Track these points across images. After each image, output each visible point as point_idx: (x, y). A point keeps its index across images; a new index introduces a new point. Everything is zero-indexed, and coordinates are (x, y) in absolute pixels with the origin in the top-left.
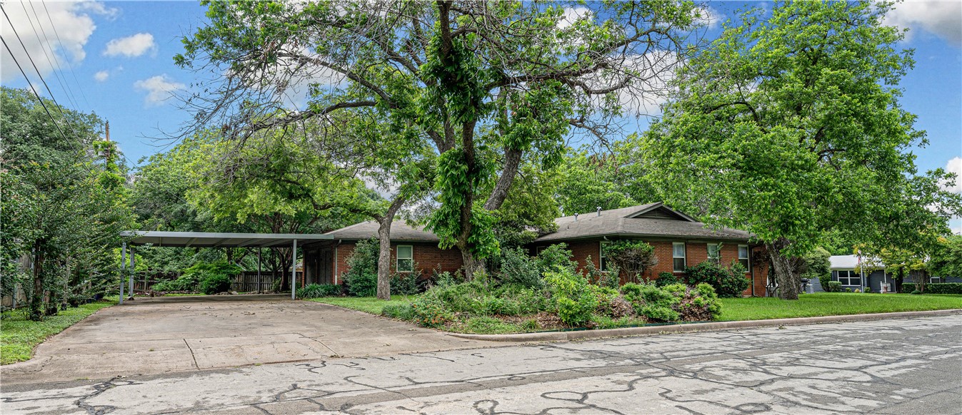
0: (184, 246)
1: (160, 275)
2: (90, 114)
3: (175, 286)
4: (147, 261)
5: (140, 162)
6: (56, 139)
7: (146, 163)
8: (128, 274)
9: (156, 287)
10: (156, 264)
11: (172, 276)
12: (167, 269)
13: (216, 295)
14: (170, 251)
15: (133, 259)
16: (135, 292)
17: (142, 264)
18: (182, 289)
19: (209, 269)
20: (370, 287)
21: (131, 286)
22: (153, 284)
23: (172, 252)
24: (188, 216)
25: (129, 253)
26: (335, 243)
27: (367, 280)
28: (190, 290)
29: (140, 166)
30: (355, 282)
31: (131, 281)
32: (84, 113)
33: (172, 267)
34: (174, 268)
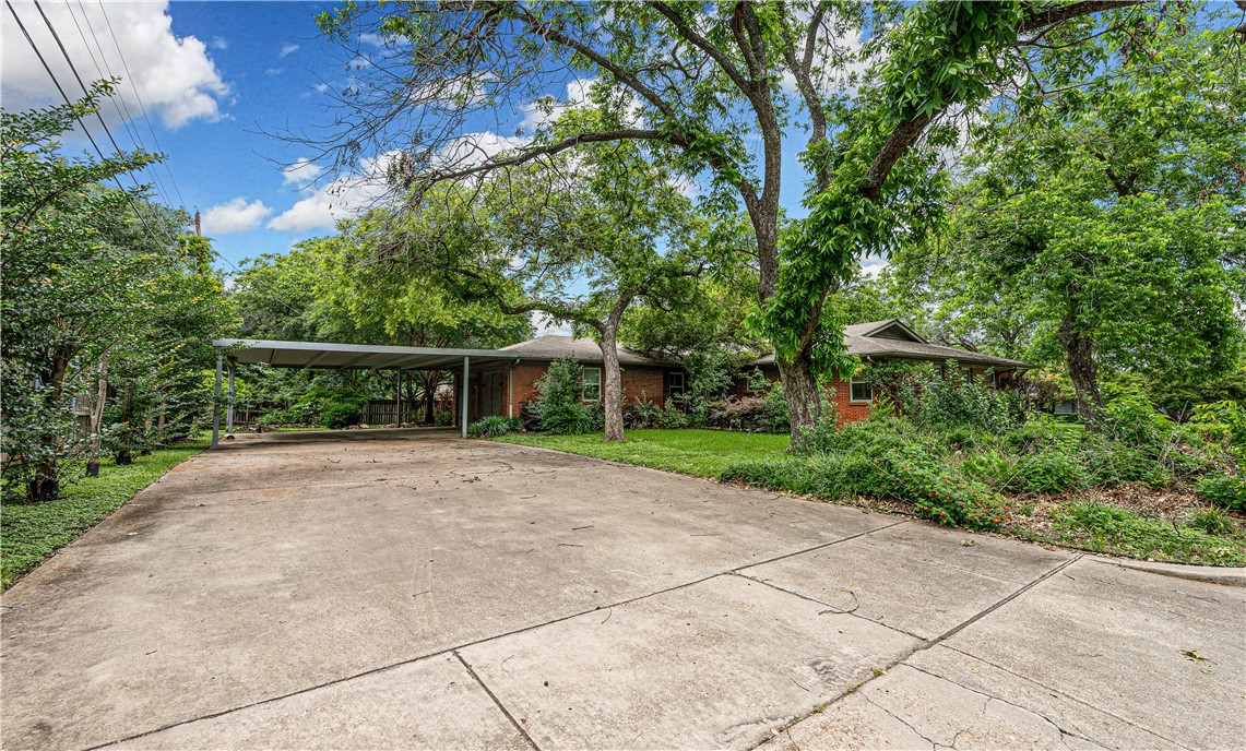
0: (299, 367)
1: (266, 404)
2: (177, 208)
3: (289, 418)
4: (249, 386)
5: (242, 263)
6: (132, 238)
7: (250, 266)
8: (226, 402)
9: (264, 420)
10: (263, 391)
11: (283, 405)
12: (277, 397)
13: (344, 430)
14: (281, 373)
15: (232, 384)
16: (234, 424)
17: (244, 391)
18: (298, 422)
19: (329, 397)
20: (570, 421)
21: (229, 419)
22: (257, 415)
23: (283, 376)
24: (305, 332)
25: (226, 376)
26: (509, 363)
27: (567, 411)
28: (307, 421)
29: (241, 269)
30: (551, 414)
31: (229, 412)
32: (170, 207)
33: (286, 393)
34: (287, 396)
